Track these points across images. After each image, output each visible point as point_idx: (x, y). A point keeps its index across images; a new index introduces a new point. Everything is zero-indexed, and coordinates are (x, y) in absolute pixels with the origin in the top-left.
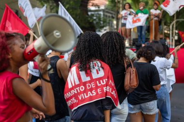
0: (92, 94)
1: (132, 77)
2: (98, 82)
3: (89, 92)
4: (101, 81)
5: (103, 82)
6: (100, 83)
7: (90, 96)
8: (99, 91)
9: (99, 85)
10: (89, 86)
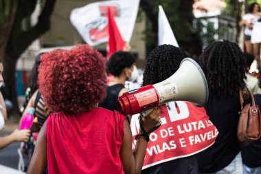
0: (170, 146)
1: (251, 120)
2: (179, 127)
3: (165, 144)
4: (185, 126)
5: (188, 128)
6: (182, 129)
7: (167, 150)
8: (181, 143)
9: (181, 132)
10: (164, 134)
